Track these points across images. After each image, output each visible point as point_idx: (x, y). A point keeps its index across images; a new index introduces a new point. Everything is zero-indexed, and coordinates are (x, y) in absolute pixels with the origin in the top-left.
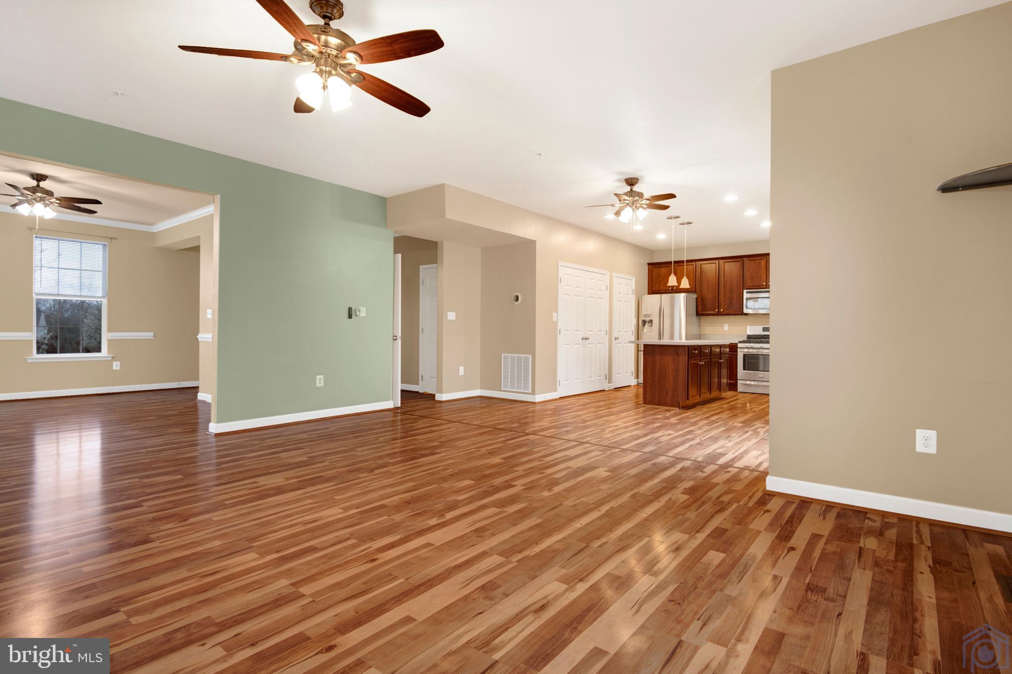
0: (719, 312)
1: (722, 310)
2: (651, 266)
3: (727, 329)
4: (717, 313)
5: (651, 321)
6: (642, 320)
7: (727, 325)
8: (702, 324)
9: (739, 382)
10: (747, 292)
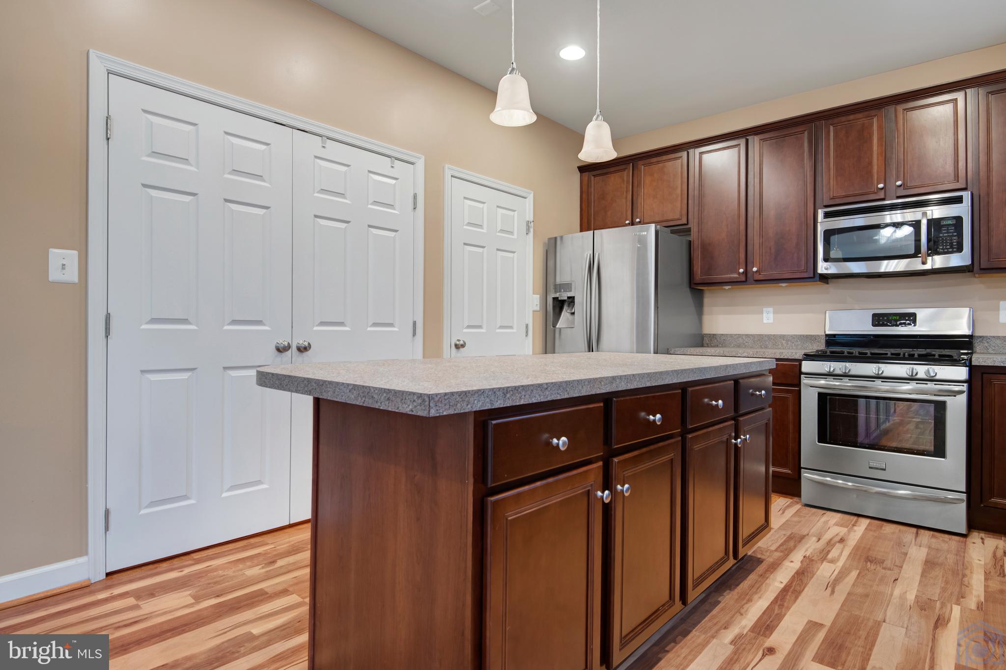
0: (749, 275)
1: (755, 269)
2: (586, 175)
3: (771, 321)
4: (743, 279)
5: (571, 300)
6: (554, 299)
7: (771, 309)
8: (706, 309)
9: (805, 475)
10: (827, 215)
